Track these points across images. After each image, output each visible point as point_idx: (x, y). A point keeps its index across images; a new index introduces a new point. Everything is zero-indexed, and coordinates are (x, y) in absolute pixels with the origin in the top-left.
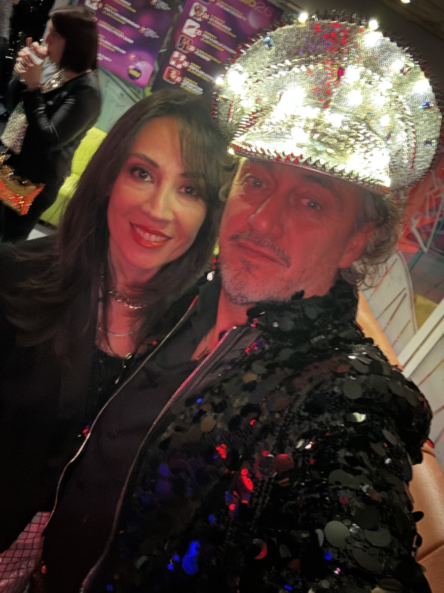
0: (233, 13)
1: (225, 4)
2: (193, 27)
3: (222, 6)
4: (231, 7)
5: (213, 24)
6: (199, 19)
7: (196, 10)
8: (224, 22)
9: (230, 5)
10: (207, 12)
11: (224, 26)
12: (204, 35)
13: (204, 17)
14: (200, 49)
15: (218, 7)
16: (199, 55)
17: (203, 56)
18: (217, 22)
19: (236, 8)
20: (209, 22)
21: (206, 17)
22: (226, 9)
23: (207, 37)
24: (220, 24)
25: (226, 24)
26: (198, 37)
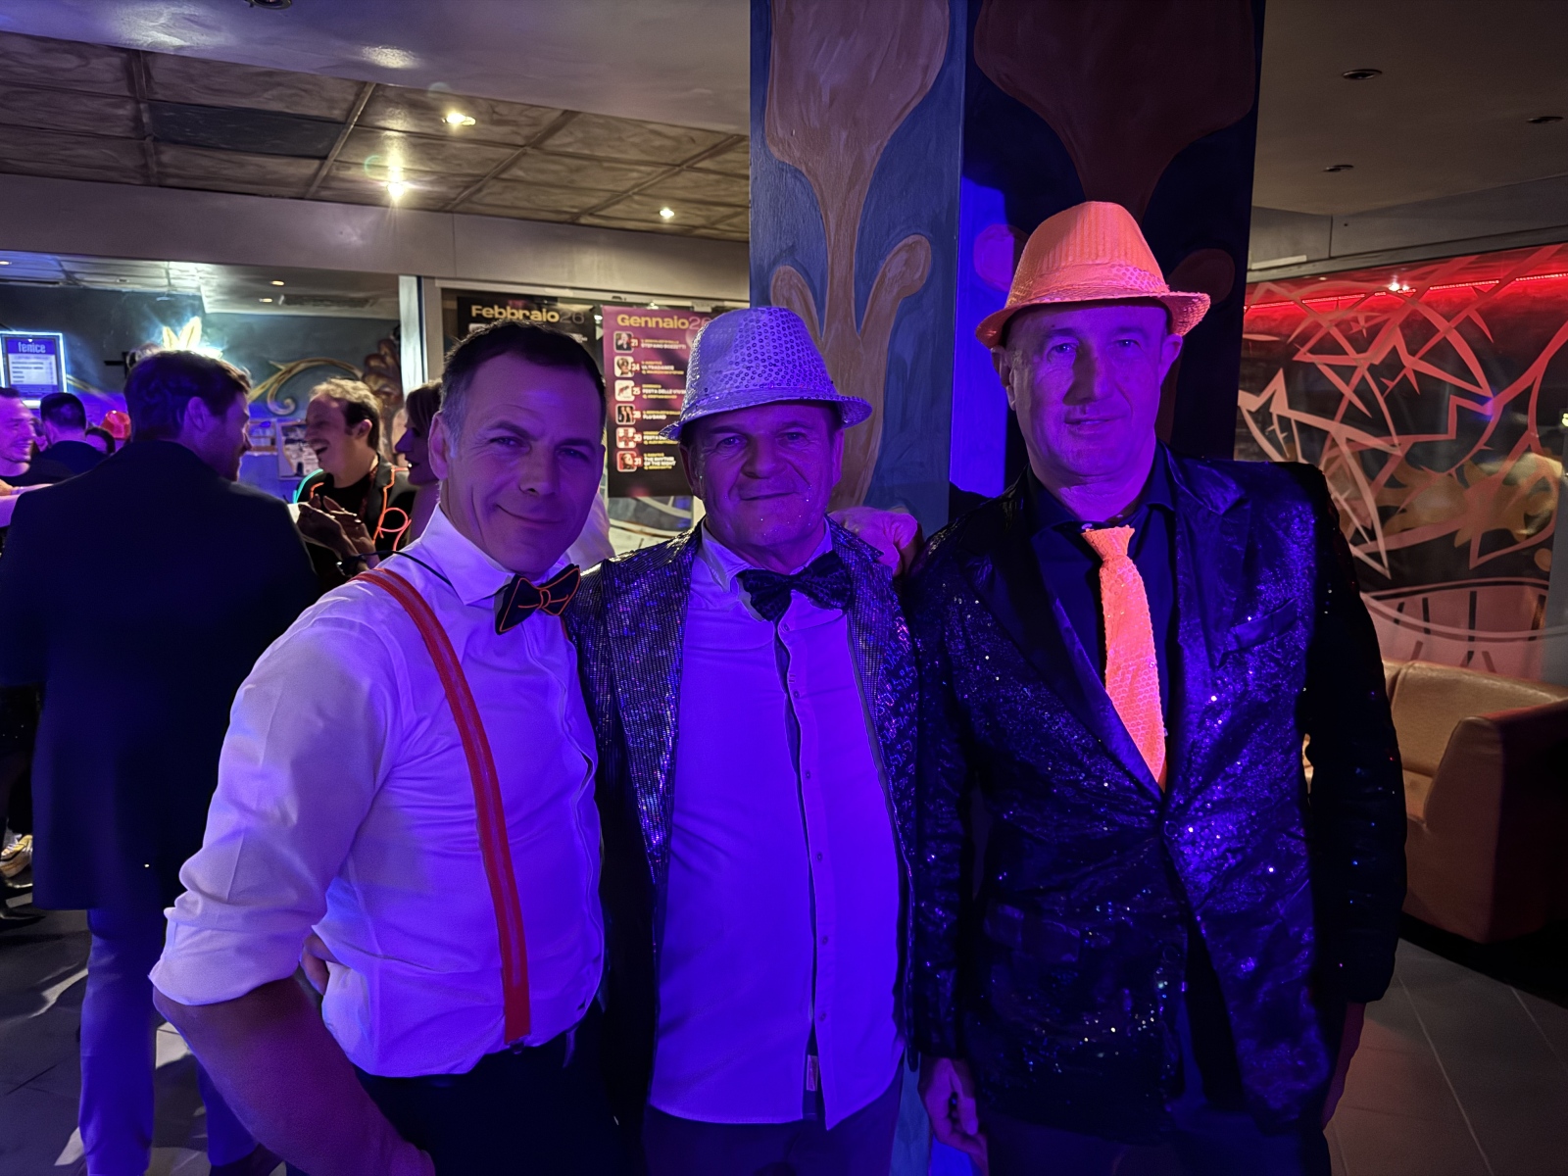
0: (666, 346)
1: (651, 341)
2: (627, 388)
3: (649, 346)
4: (661, 341)
5: (649, 372)
6: (630, 375)
7: (620, 367)
8: (661, 363)
9: (658, 339)
10: (635, 362)
11: (663, 368)
12: (644, 391)
13: (634, 369)
14: (646, 410)
15: (646, 348)
16: (650, 417)
17: (655, 417)
18: (653, 367)
19: (667, 339)
20: (644, 372)
21: (637, 367)
22: (655, 346)
23: (650, 391)
24: (656, 368)
25: (665, 364)
26: (638, 397)
